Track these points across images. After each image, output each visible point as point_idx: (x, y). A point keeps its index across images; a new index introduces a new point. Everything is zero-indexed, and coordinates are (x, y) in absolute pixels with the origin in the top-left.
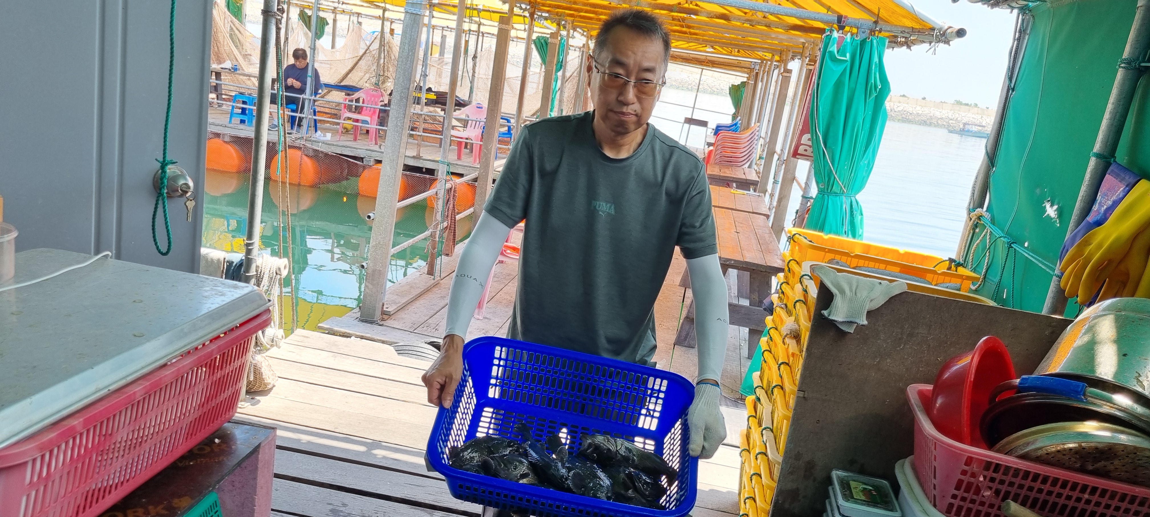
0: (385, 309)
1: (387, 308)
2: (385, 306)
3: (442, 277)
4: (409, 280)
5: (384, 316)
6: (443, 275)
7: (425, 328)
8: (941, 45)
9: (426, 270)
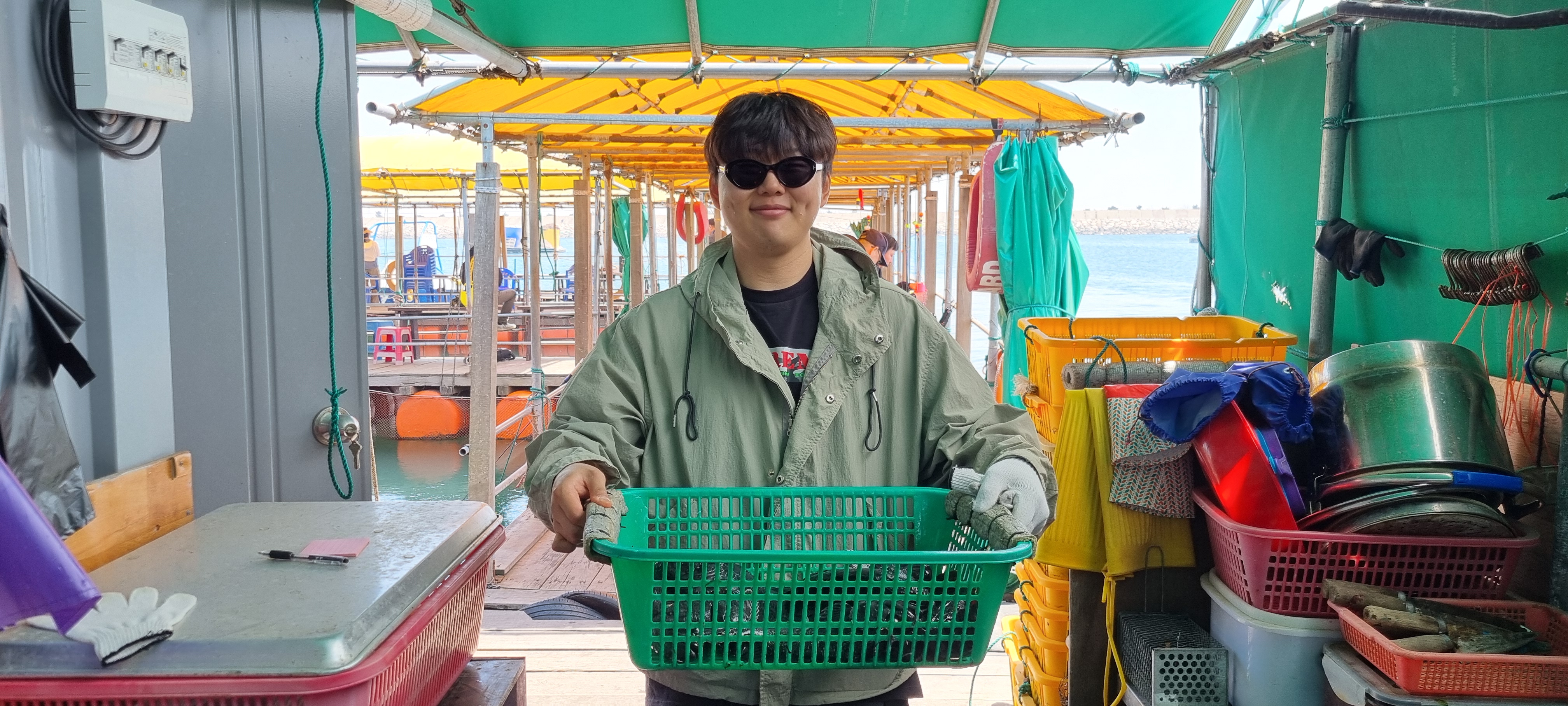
0: (496, 568)
1: (499, 566)
5: (498, 577)
8: (1119, 135)
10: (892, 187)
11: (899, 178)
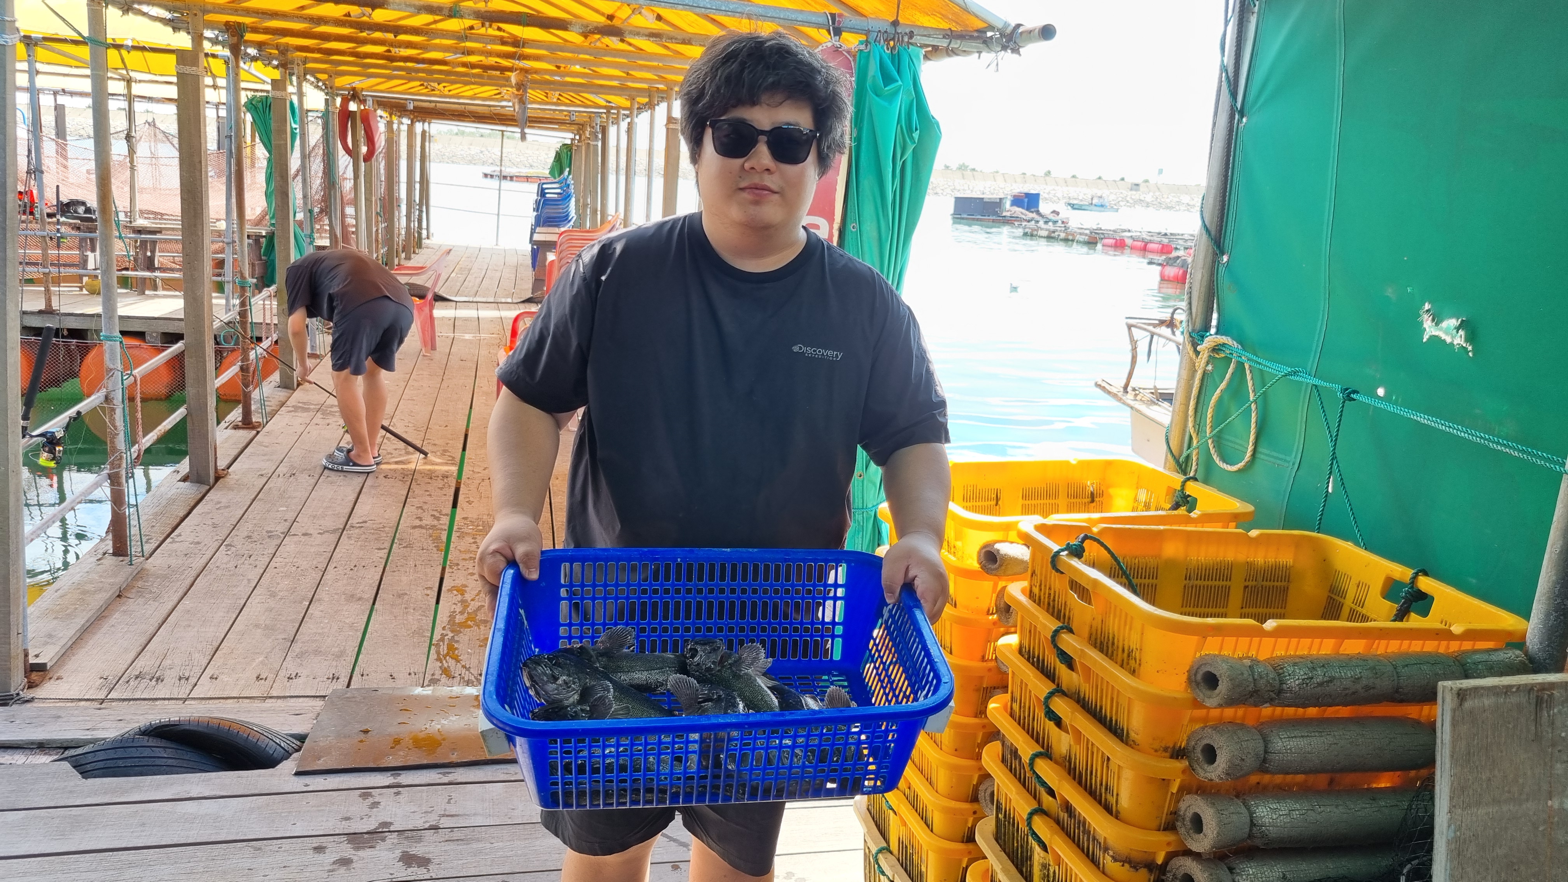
0: (32, 660)
1: (37, 656)
2: (32, 653)
3: (146, 554)
4: (77, 578)
5: (34, 676)
6: (148, 548)
7: (132, 683)
8: (1008, 55)
9: (109, 546)
11: (619, 100)
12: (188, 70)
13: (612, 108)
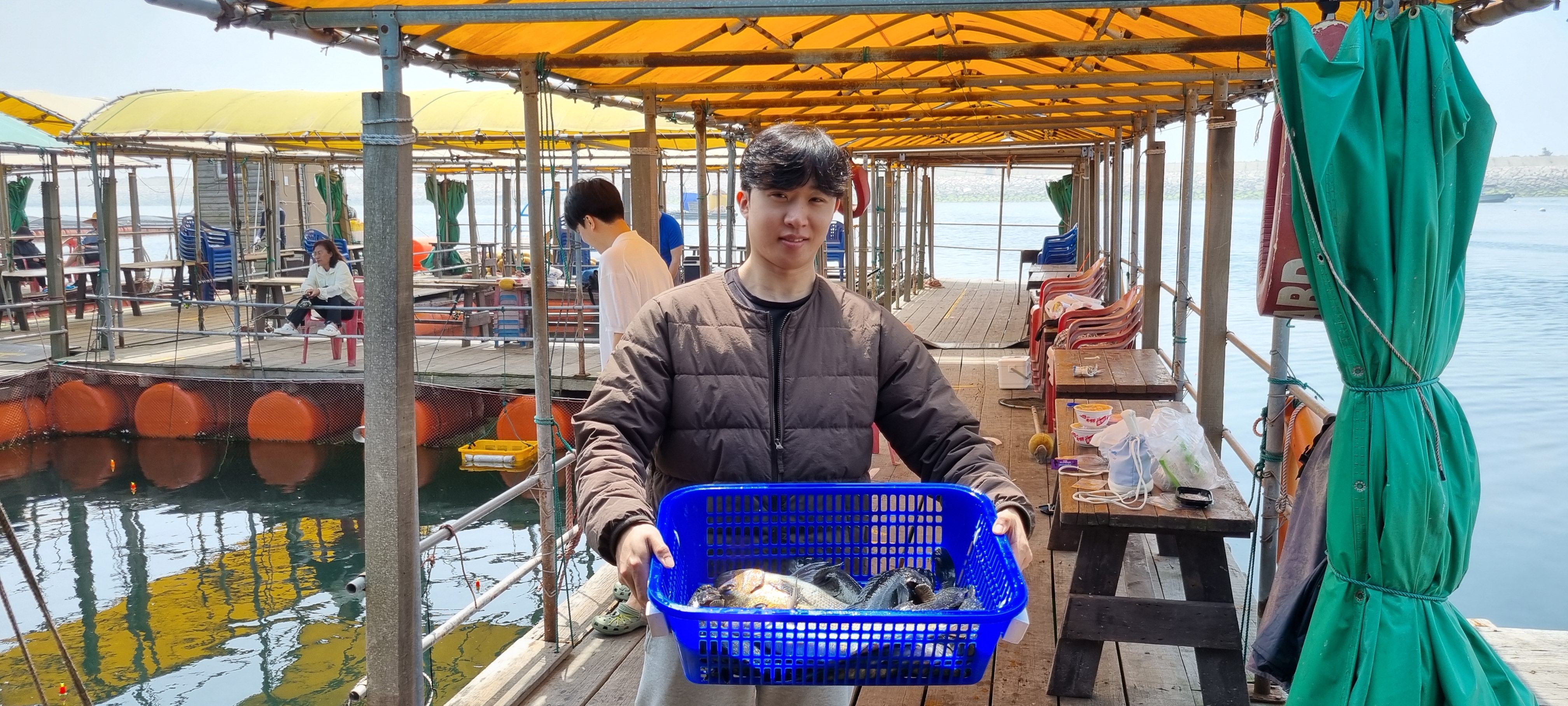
10: (1098, 144)
11: (1107, 131)
12: (640, 151)
13: (1101, 140)
